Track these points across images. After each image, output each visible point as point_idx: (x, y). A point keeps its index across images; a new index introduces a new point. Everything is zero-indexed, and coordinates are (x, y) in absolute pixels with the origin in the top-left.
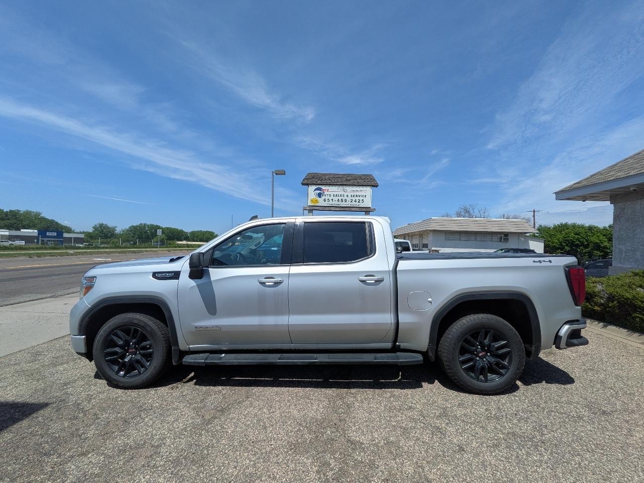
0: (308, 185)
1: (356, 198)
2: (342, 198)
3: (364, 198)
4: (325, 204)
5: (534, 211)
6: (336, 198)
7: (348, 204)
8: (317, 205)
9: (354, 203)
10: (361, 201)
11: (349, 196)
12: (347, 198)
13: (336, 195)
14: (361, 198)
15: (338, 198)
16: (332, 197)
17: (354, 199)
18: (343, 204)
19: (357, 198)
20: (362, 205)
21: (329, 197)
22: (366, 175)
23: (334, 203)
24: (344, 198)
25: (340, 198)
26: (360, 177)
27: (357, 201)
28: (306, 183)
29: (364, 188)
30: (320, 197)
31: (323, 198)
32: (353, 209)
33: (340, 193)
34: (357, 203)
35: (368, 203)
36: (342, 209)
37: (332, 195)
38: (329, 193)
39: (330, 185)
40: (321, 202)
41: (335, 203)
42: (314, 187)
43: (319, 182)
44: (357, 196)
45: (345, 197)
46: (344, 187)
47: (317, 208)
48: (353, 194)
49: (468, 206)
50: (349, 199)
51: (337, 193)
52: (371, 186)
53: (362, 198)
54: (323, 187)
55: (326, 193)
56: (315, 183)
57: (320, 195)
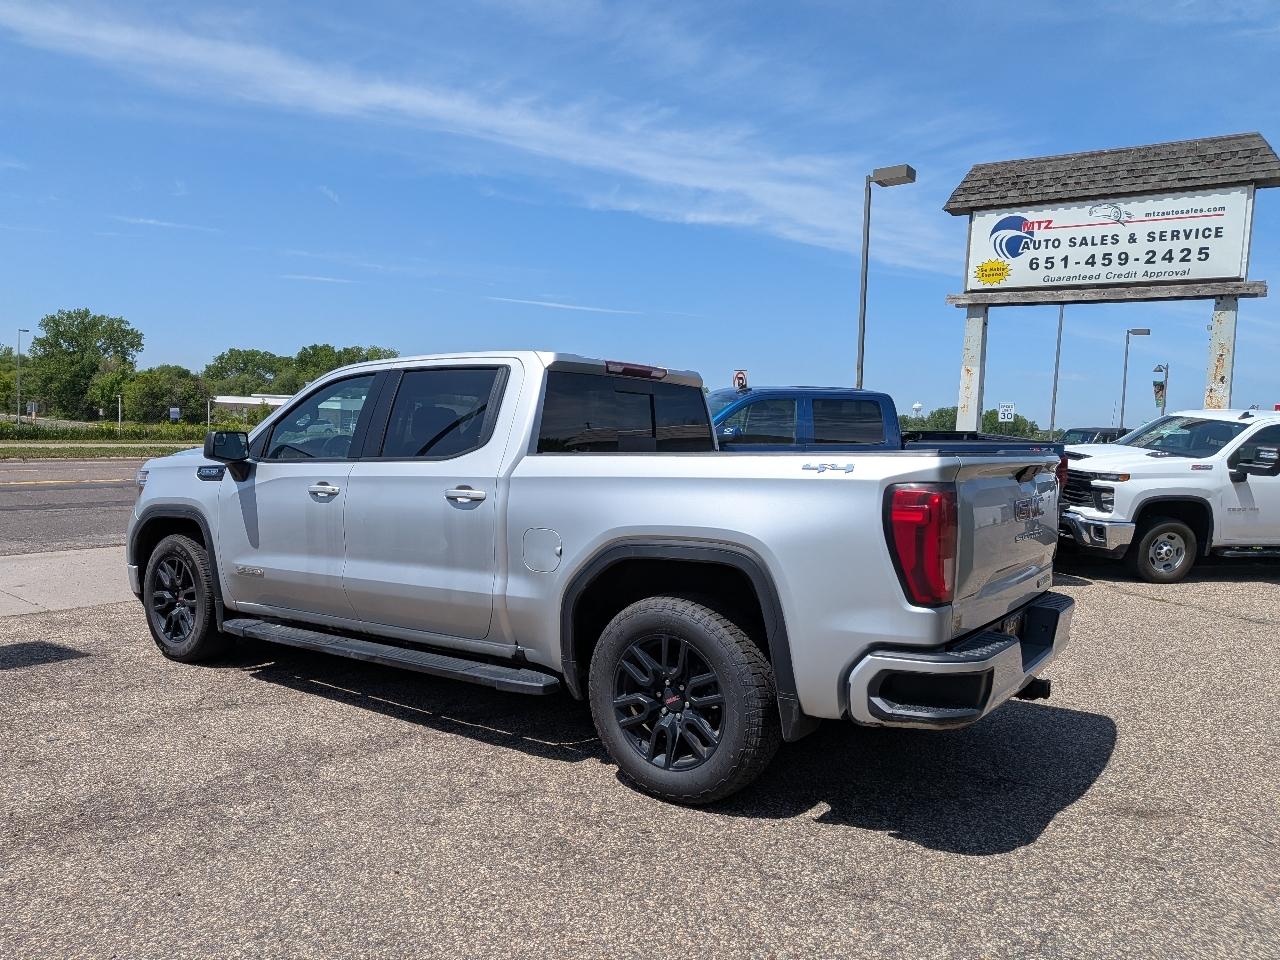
0: (970, 211)
1: (1168, 244)
2: (1108, 248)
3: (1211, 243)
4: (1036, 279)
6: (1083, 253)
7: (1138, 271)
8: (1004, 284)
9: (1160, 266)
10: (1194, 255)
11: (1142, 237)
12: (1128, 248)
13: (1084, 242)
14: (1194, 244)
15: (1088, 250)
16: (1065, 249)
17: (1161, 248)
18: (1114, 272)
19: (1177, 246)
20: (1197, 270)
21: (1050, 252)
22: (1222, 139)
23: (1073, 270)
24: (1115, 251)
25: (1099, 251)
26: (1198, 152)
27: (1177, 255)
28: (963, 207)
29: (1214, 199)
30: (1015, 254)
31: (1028, 255)
32: (1157, 292)
33: (1097, 233)
34: (1176, 265)
35: (1227, 260)
37: (1065, 242)
38: (1051, 234)
39: (1061, 200)
40: (1019, 272)
41: (1078, 272)
42: (993, 218)
43: (1013, 195)
44: (1175, 235)
45: (1124, 246)
46: (1121, 204)
47: (1001, 297)
48: (1157, 227)
50: (1138, 250)
51: (1088, 233)
52: (1247, 183)
53: (1202, 242)
54: (1031, 215)
55: (1040, 235)
56: (999, 201)
57: (1013, 248)
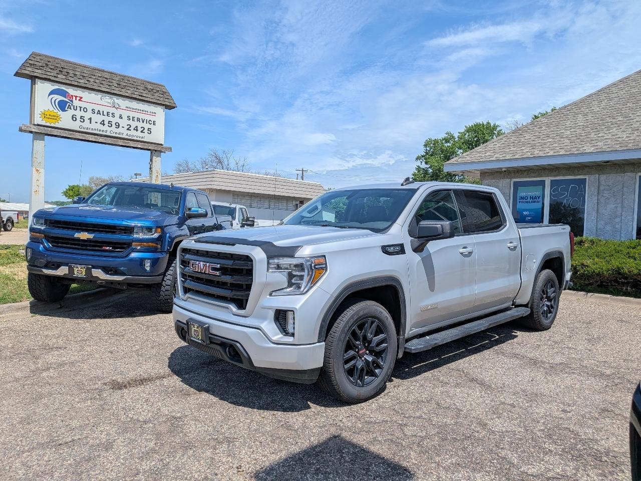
0: (34, 78)
2: (110, 119)
3: (151, 126)
4: (75, 126)
5: (303, 171)
6: (100, 118)
7: (123, 132)
8: (57, 125)
9: (132, 132)
10: (146, 131)
11: (125, 117)
12: (119, 121)
13: (99, 112)
14: (147, 126)
16: (90, 114)
17: (134, 124)
18: (113, 131)
19: (140, 125)
20: (147, 138)
21: (82, 113)
24: (114, 120)
25: (107, 119)
26: (144, 85)
27: (140, 129)
28: (30, 74)
29: (152, 108)
30: (63, 110)
31: (70, 112)
32: (131, 144)
33: (106, 110)
34: (139, 133)
35: (158, 135)
36: (109, 141)
37: (90, 110)
38: (82, 105)
39: (86, 88)
40: (65, 120)
41: (95, 127)
42: (50, 87)
43: (61, 78)
44: (138, 120)
45: (116, 119)
46: (115, 99)
47: (55, 132)
48: (132, 114)
49: (220, 154)
50: (124, 122)
51: (101, 109)
52: (163, 105)
54: (71, 91)
55: (76, 103)
56: (52, 78)
57: (62, 106)
